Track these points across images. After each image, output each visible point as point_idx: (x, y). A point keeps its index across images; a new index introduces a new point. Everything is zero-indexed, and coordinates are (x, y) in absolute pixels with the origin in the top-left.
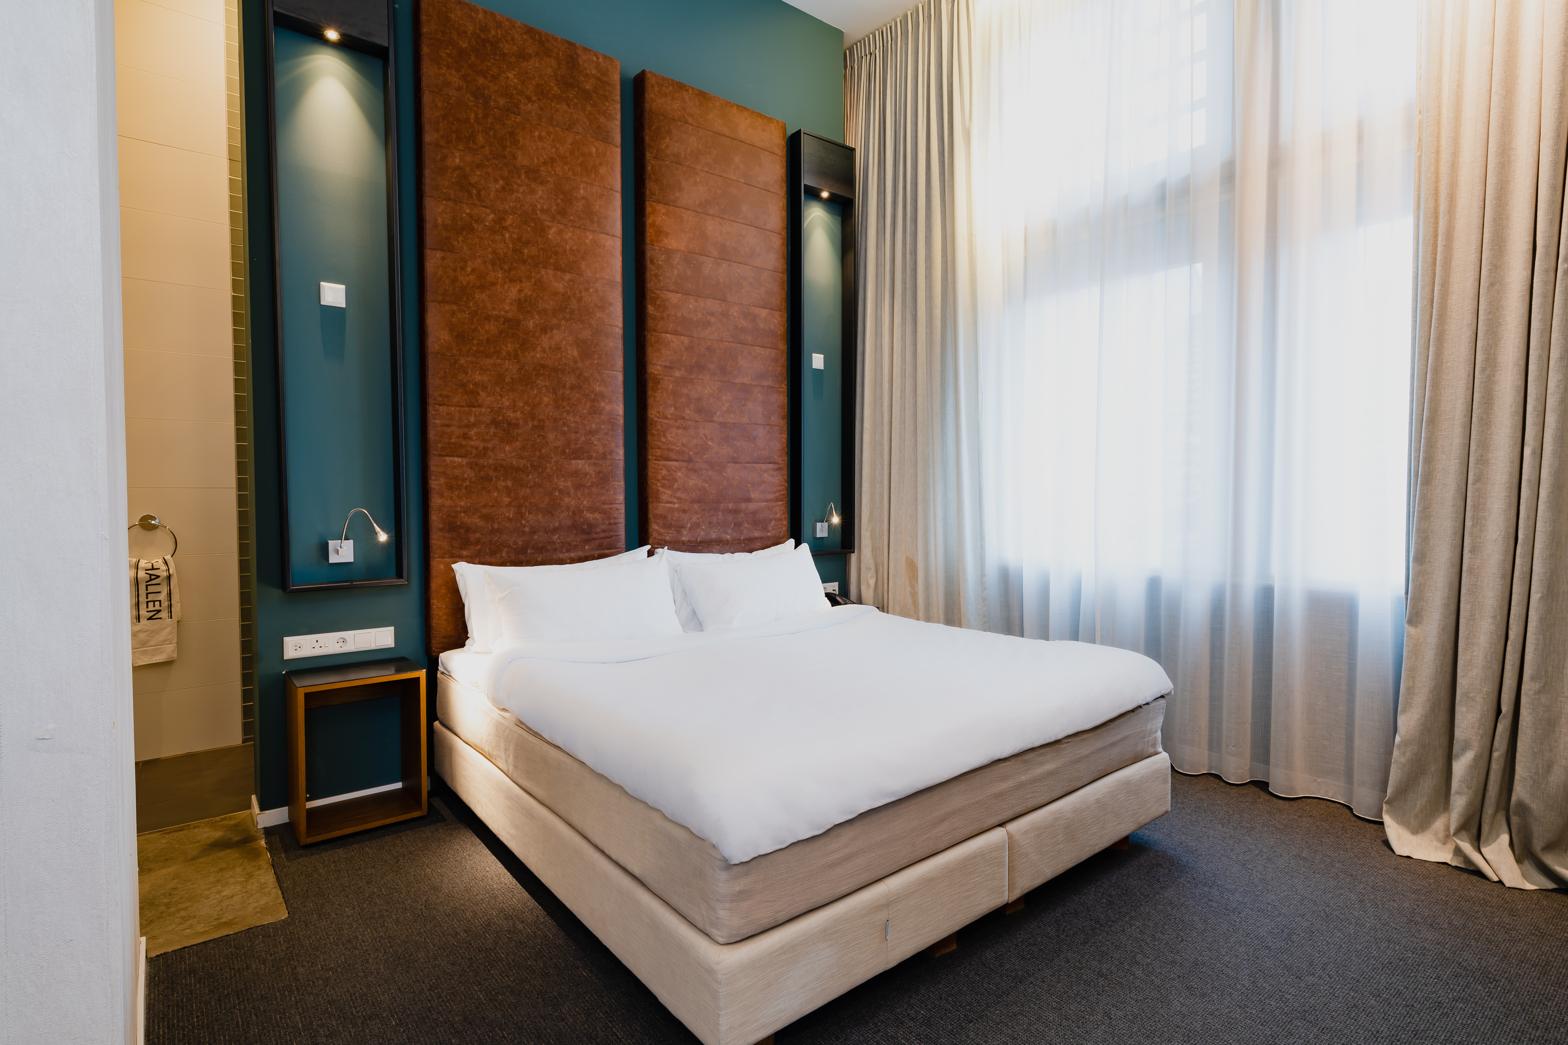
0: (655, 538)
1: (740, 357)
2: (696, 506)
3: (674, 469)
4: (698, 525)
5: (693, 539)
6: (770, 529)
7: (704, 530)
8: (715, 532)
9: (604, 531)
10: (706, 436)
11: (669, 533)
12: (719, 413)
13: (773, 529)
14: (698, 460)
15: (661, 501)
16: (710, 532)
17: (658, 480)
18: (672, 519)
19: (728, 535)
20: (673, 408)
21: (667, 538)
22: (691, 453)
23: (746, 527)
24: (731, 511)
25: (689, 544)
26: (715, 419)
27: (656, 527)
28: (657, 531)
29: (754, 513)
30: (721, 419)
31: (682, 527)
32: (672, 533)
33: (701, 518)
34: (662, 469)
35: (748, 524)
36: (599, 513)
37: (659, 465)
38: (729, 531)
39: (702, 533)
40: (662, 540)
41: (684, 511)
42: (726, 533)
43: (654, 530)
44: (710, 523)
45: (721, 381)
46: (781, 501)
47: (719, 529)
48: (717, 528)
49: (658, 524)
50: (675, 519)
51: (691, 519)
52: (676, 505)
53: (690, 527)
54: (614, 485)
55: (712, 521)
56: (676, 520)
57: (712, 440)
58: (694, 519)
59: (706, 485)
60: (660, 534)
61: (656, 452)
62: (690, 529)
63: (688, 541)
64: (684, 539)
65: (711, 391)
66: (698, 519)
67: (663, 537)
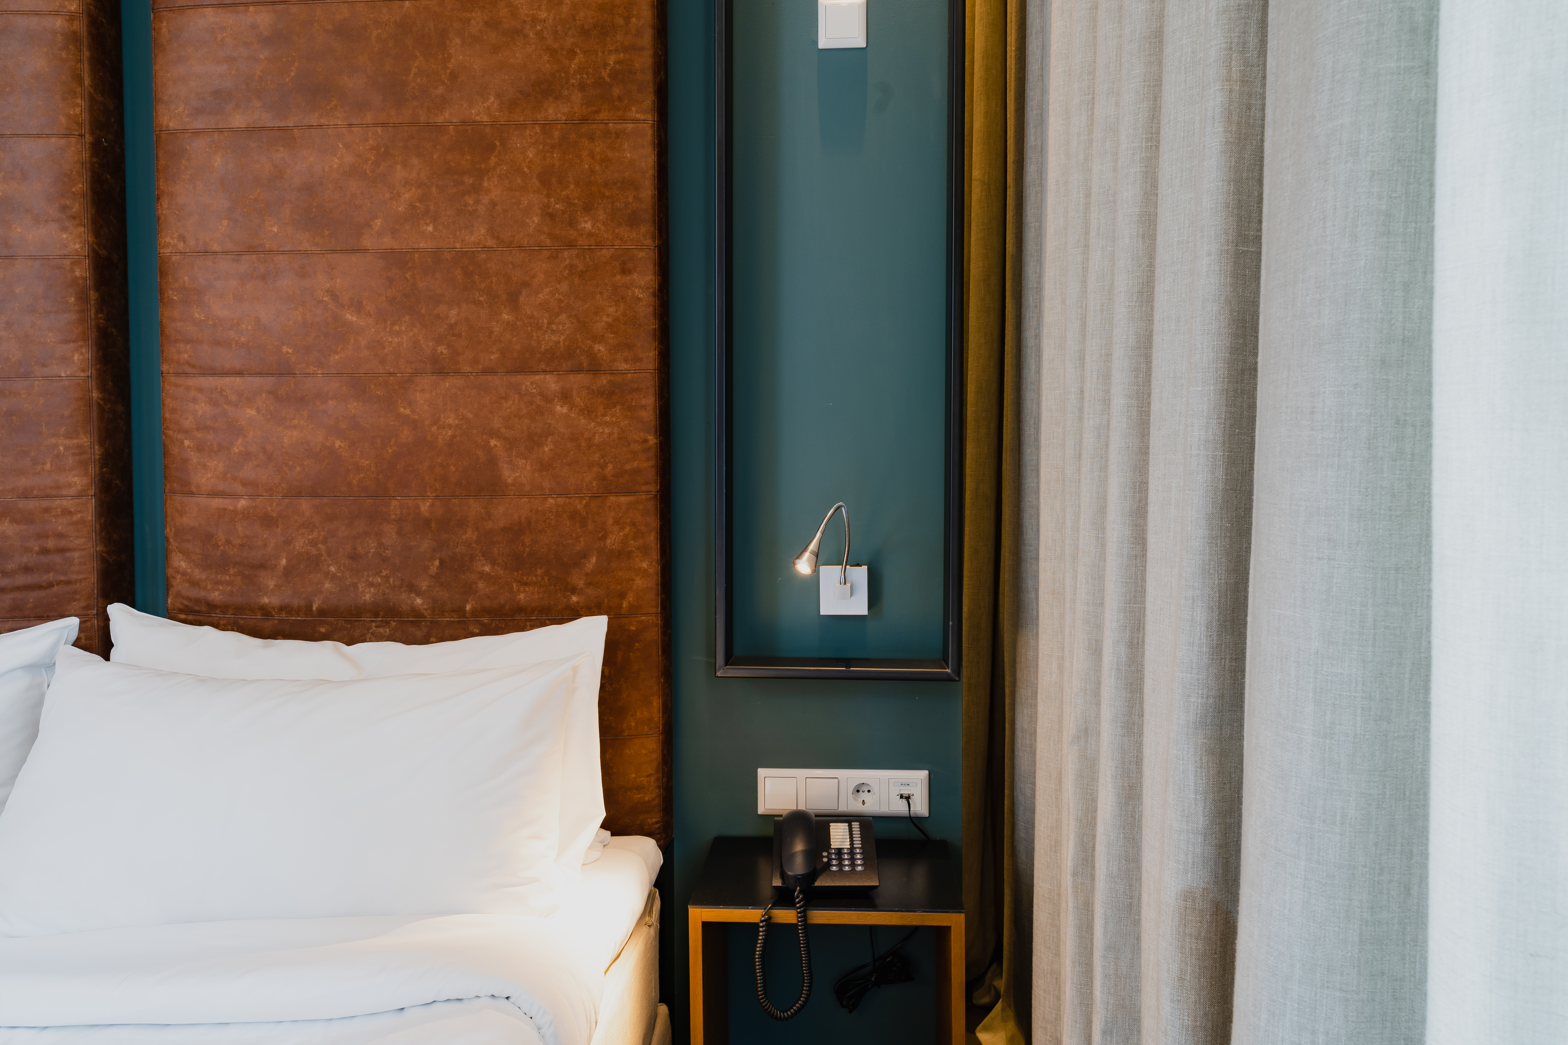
0: (178, 595)
1: (458, 41)
2: (305, 505)
3: (234, 398)
4: (313, 562)
5: (296, 602)
6: (581, 584)
7: (333, 577)
8: (371, 585)
9: (27, 569)
10: (334, 297)
11: (219, 583)
12: (379, 222)
13: (589, 584)
14: (311, 369)
15: (194, 489)
16: (355, 585)
17: (186, 432)
18: (228, 542)
19: (419, 594)
20: (225, 222)
21: (215, 596)
22: (285, 349)
23: (482, 575)
24: (427, 522)
25: (284, 616)
26: (367, 241)
27: (183, 564)
28: (184, 574)
29: (515, 531)
30: (388, 242)
31: (262, 566)
32: (229, 583)
33: (325, 542)
34: (195, 400)
35: (493, 563)
36: (13, 521)
37: (188, 388)
38: (424, 585)
39: (327, 585)
40: (197, 601)
41: (268, 521)
42: (412, 588)
43: (178, 572)
44: (354, 557)
45: (384, 125)
46: (628, 492)
47: (387, 578)
48: (378, 573)
49: (186, 554)
50: (237, 542)
51: (288, 542)
52: (242, 503)
53: (285, 568)
54: (56, 446)
55: (360, 549)
56: (242, 546)
57: (358, 306)
58: (299, 544)
59: (338, 443)
60: (195, 583)
61: (179, 352)
62: (288, 572)
63: (282, 609)
64: (266, 600)
65: (349, 159)
66: (313, 543)
67: (202, 594)
